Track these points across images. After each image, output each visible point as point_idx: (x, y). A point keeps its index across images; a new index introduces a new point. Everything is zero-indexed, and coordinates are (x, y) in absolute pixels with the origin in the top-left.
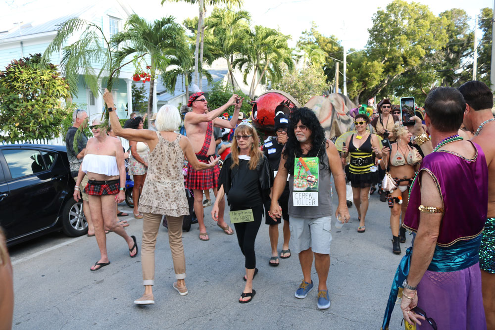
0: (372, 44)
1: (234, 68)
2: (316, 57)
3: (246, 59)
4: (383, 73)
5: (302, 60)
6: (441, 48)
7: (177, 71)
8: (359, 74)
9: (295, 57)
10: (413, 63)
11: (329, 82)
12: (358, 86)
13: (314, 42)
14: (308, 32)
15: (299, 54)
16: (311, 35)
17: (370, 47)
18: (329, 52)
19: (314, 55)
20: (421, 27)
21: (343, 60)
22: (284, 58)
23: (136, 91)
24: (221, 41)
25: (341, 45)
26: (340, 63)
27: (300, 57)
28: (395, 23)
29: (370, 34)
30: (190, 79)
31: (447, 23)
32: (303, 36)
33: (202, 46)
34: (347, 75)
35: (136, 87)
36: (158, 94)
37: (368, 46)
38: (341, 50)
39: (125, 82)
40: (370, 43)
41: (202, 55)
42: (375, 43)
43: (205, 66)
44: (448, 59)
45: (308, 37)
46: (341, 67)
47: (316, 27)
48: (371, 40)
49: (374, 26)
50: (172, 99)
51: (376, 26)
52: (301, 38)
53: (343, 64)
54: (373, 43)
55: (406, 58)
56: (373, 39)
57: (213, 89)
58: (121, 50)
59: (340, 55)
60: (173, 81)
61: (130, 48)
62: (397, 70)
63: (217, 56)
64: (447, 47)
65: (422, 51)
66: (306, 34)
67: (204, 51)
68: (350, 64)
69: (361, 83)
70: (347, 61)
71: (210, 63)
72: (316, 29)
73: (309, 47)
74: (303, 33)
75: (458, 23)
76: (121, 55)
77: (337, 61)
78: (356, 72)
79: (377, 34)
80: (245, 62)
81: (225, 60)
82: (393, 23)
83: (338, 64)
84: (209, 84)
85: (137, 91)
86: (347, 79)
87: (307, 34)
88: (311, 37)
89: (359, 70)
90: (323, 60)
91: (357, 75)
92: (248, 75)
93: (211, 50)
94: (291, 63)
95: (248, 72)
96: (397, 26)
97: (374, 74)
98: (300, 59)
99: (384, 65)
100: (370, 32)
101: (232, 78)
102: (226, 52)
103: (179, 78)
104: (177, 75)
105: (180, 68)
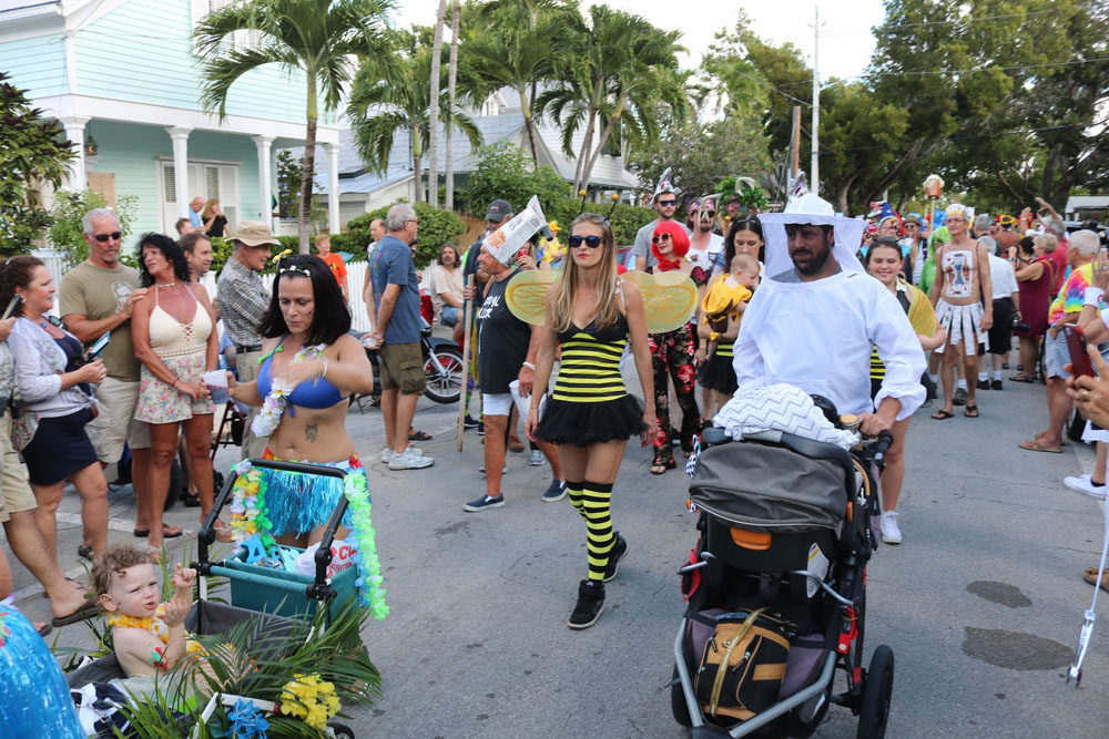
0: (884, 65)
1: (541, 115)
2: (748, 92)
3: (570, 91)
4: (905, 133)
5: (712, 99)
6: (1052, 72)
7: (391, 116)
8: (850, 136)
9: (695, 92)
10: (982, 111)
11: (776, 152)
12: (845, 166)
13: (743, 57)
14: (728, 34)
15: (707, 85)
16: (736, 41)
17: (878, 70)
18: (778, 82)
19: (742, 86)
20: (1005, 22)
21: (811, 101)
22: (662, 89)
23: (290, 167)
24: (504, 43)
25: (809, 65)
26: (804, 108)
27: (706, 91)
28: (940, 12)
29: (877, 40)
30: (426, 136)
31: (1070, 11)
32: (718, 43)
33: (454, 57)
34: (821, 139)
35: (291, 157)
36: (342, 176)
37: (872, 68)
38: (806, 79)
39: (254, 143)
40: (878, 63)
41: (453, 79)
42: (890, 62)
43: (469, 112)
44: (1067, 102)
45: (730, 46)
46: (807, 119)
47: (749, 22)
48: (881, 54)
49: (889, 21)
50: (380, 188)
51: (894, 20)
52: (712, 47)
53: (811, 110)
54: (886, 60)
55: (966, 99)
56: (886, 53)
57: (481, 165)
58: (227, 57)
59: (804, 88)
60: (386, 144)
61: (250, 52)
62: (942, 127)
63: (497, 82)
64: (1067, 71)
65: (1005, 81)
66: (724, 38)
67: (458, 66)
68: (829, 111)
69: (853, 157)
70: (820, 103)
71: (478, 103)
72: (749, 28)
73: (731, 68)
74: (718, 37)
75: (1097, 12)
76: (227, 72)
77: (797, 103)
78: (842, 131)
79: (893, 39)
80: (569, 99)
81: (516, 94)
82: (936, 11)
83: (798, 110)
84: (473, 153)
85: (293, 168)
86: (820, 148)
87: (728, 39)
88: (736, 46)
89: (851, 127)
90: (761, 98)
91: (844, 137)
92: (575, 132)
93: (479, 67)
94: (680, 100)
95: (576, 125)
96: (944, 19)
97: (884, 136)
98: (707, 97)
99: (908, 115)
100: (877, 33)
101: (531, 138)
102: (517, 71)
103: (400, 136)
104: (393, 128)
105: (402, 111)
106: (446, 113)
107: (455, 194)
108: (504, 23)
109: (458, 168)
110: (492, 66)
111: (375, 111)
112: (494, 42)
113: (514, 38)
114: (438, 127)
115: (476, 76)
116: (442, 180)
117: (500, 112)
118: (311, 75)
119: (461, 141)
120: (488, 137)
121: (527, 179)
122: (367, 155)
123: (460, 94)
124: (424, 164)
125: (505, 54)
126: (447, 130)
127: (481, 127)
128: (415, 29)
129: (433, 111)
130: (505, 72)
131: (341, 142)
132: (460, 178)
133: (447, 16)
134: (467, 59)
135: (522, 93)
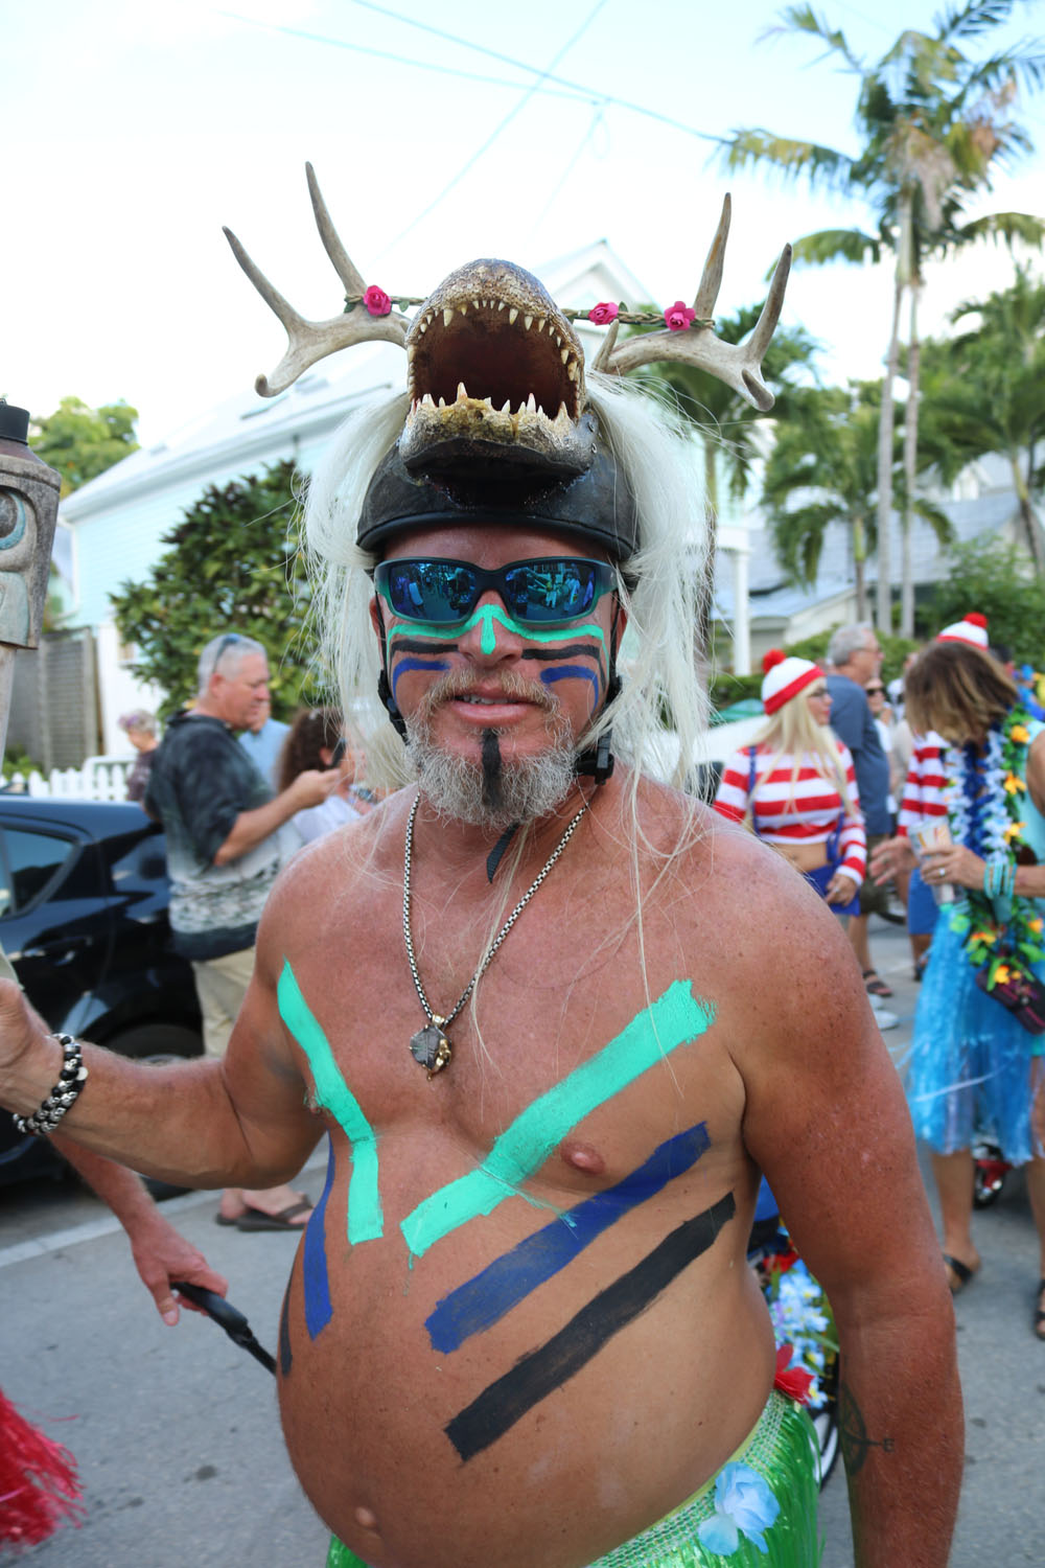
7: (823, 508)
24: (986, 391)
30: (872, 533)
33: (912, 415)
36: (755, 594)
41: (910, 450)
43: (935, 495)
50: (806, 609)
57: (954, 571)
60: (813, 547)
63: (972, 447)
67: (919, 429)
71: (947, 481)
81: (1006, 463)
84: (943, 553)
93: (948, 428)
101: (1029, 529)
102: (1007, 431)
103: (835, 536)
104: (824, 523)
105: (836, 498)
106: (901, 498)
107: (917, 614)
108: (986, 362)
109: (920, 576)
110: (969, 427)
111: (800, 499)
112: (969, 392)
113: (1000, 381)
114: (889, 520)
115: (944, 441)
116: (896, 595)
117: (981, 494)
118: (710, 452)
119: (924, 538)
120: (963, 530)
121: (1023, 591)
122: (787, 562)
123: (922, 468)
124: (871, 574)
125: (987, 407)
126: (904, 522)
127: (952, 515)
128: (852, 384)
129: (882, 496)
130: (987, 433)
131: (752, 544)
132: (923, 592)
133: (900, 360)
134: (932, 417)
135: (1014, 461)
